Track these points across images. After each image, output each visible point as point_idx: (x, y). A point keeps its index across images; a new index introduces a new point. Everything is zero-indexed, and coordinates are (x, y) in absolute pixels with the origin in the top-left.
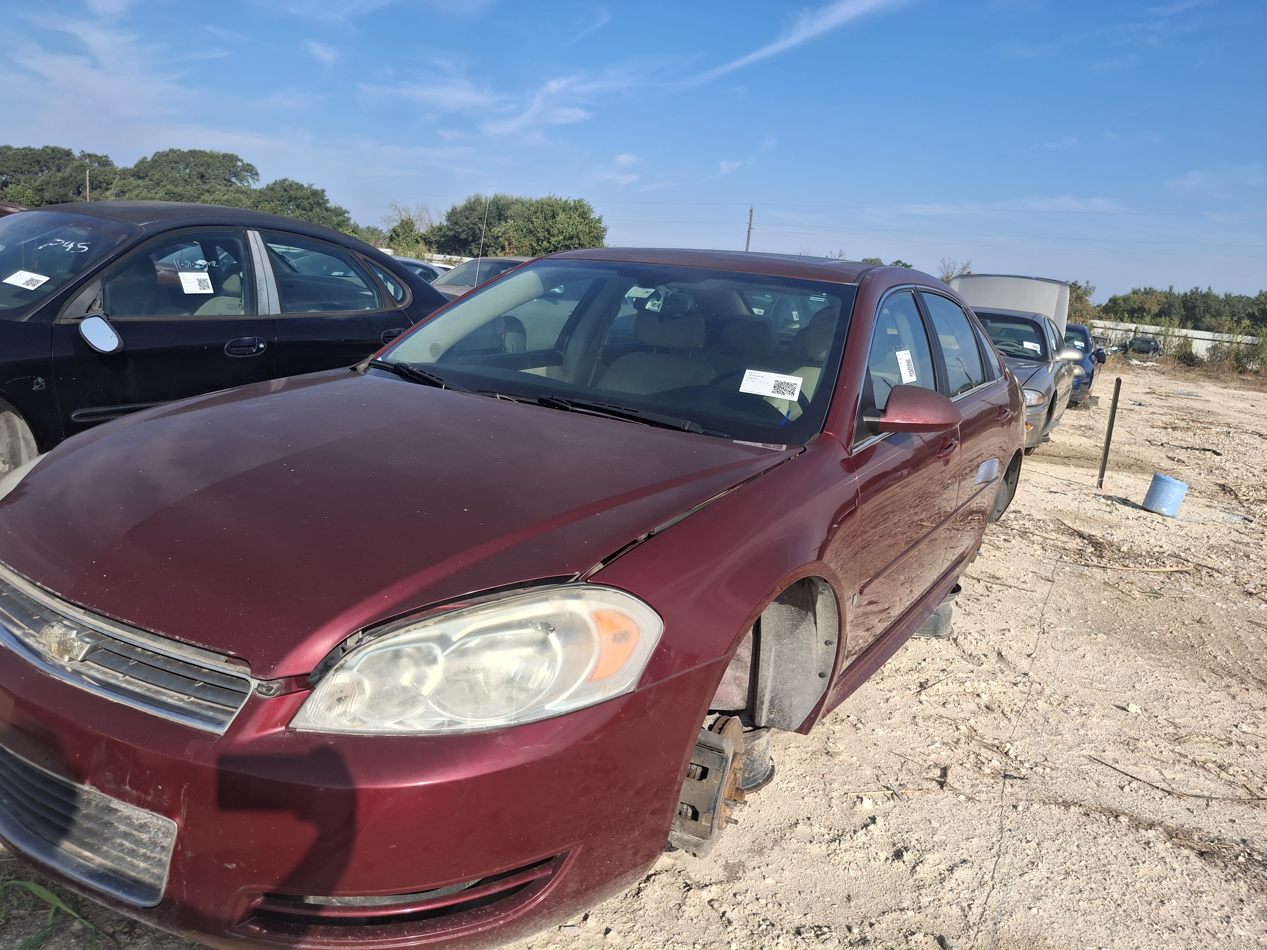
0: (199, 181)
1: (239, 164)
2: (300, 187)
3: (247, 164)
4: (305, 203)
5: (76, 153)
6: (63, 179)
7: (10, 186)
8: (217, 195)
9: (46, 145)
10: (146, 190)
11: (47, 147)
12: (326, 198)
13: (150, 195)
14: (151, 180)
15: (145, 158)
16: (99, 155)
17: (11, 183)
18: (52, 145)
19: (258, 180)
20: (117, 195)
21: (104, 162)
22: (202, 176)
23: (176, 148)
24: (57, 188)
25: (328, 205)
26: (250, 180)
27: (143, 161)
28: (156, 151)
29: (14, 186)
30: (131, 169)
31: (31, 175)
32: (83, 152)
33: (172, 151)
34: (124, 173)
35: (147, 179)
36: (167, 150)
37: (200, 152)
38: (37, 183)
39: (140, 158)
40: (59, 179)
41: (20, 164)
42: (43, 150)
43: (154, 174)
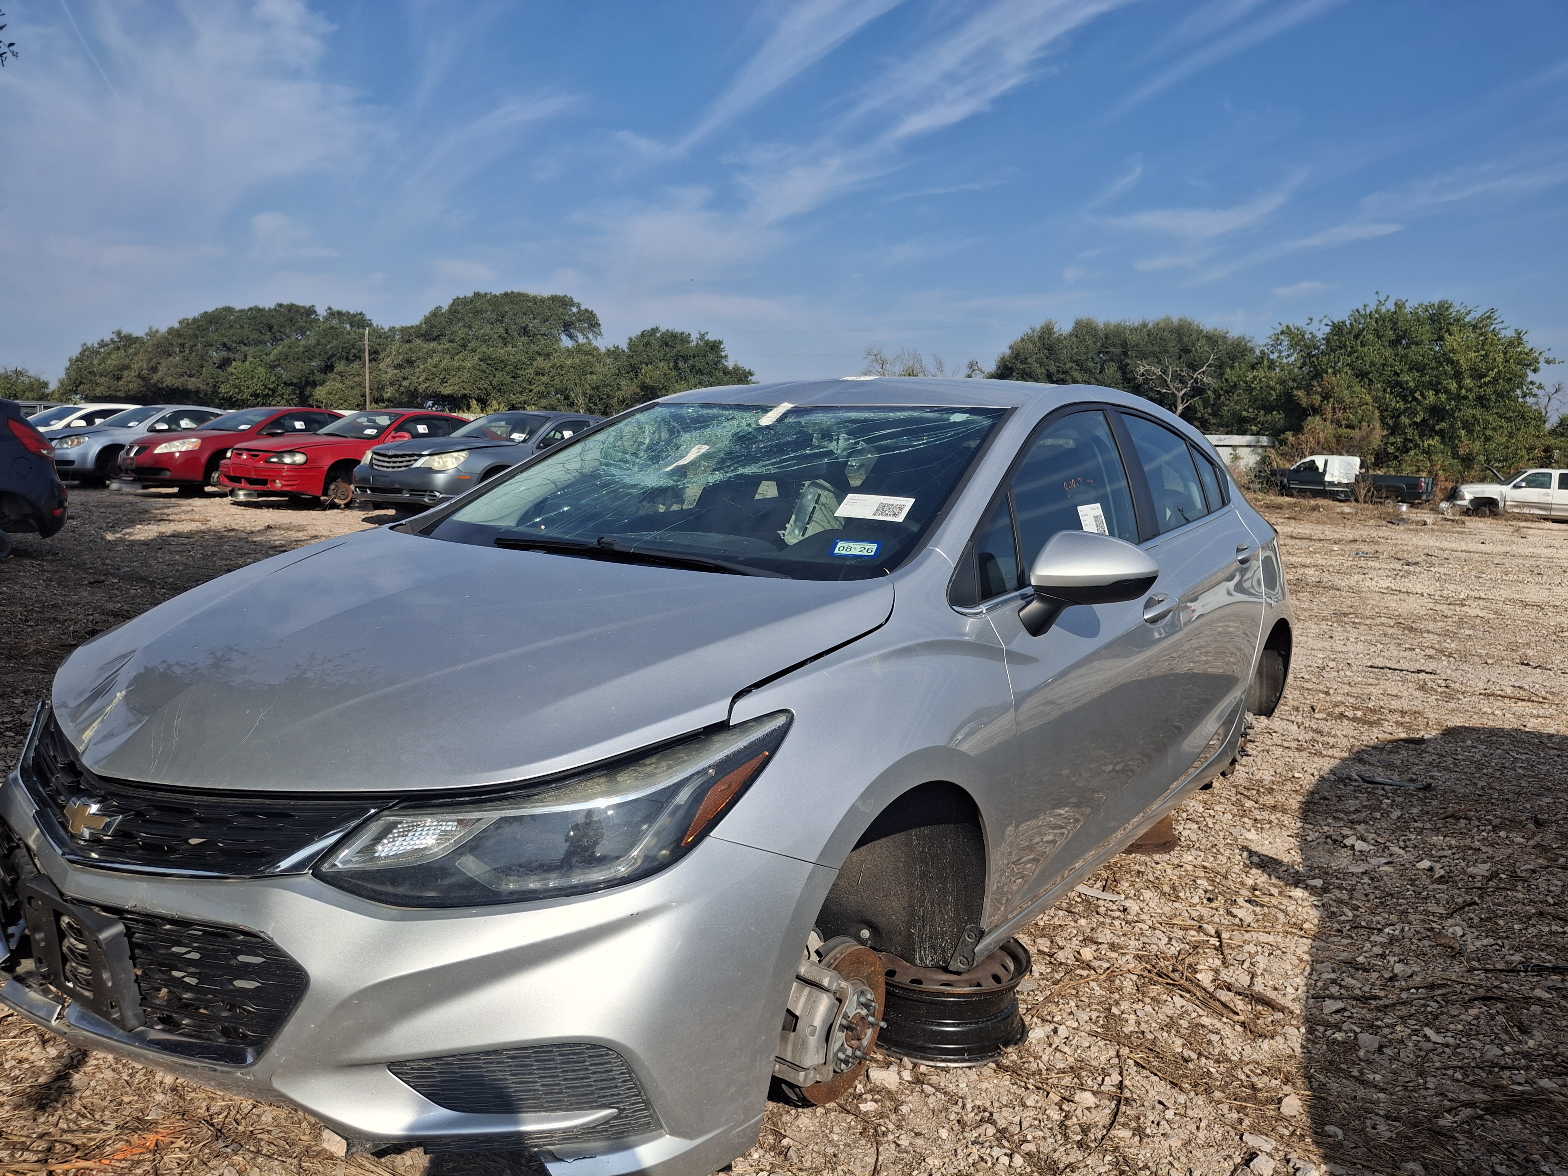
0: (525, 339)
1: (575, 310)
2: (684, 339)
3: (587, 310)
4: (700, 364)
5: (322, 312)
6: (307, 349)
7: (234, 363)
8: (555, 359)
9: (280, 302)
10: (448, 357)
11: (281, 305)
12: (723, 354)
13: (456, 364)
14: (451, 341)
15: (439, 308)
16: (352, 312)
17: (234, 360)
18: (285, 302)
19: (600, 334)
20: (399, 367)
21: (359, 321)
22: (525, 331)
23: (482, 292)
24: (299, 362)
25: (726, 363)
26: (590, 336)
27: (436, 313)
28: (455, 297)
29: (239, 363)
30: (417, 326)
31: (260, 347)
32: (330, 308)
33: (477, 295)
34: (408, 335)
35: (444, 340)
36: (470, 294)
37: (519, 294)
38: (272, 357)
39: (432, 308)
40: (301, 349)
41: (246, 332)
42: (275, 309)
43: (456, 332)
